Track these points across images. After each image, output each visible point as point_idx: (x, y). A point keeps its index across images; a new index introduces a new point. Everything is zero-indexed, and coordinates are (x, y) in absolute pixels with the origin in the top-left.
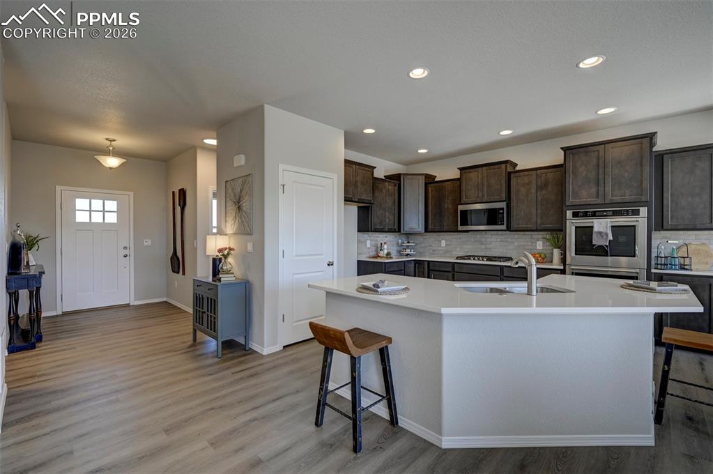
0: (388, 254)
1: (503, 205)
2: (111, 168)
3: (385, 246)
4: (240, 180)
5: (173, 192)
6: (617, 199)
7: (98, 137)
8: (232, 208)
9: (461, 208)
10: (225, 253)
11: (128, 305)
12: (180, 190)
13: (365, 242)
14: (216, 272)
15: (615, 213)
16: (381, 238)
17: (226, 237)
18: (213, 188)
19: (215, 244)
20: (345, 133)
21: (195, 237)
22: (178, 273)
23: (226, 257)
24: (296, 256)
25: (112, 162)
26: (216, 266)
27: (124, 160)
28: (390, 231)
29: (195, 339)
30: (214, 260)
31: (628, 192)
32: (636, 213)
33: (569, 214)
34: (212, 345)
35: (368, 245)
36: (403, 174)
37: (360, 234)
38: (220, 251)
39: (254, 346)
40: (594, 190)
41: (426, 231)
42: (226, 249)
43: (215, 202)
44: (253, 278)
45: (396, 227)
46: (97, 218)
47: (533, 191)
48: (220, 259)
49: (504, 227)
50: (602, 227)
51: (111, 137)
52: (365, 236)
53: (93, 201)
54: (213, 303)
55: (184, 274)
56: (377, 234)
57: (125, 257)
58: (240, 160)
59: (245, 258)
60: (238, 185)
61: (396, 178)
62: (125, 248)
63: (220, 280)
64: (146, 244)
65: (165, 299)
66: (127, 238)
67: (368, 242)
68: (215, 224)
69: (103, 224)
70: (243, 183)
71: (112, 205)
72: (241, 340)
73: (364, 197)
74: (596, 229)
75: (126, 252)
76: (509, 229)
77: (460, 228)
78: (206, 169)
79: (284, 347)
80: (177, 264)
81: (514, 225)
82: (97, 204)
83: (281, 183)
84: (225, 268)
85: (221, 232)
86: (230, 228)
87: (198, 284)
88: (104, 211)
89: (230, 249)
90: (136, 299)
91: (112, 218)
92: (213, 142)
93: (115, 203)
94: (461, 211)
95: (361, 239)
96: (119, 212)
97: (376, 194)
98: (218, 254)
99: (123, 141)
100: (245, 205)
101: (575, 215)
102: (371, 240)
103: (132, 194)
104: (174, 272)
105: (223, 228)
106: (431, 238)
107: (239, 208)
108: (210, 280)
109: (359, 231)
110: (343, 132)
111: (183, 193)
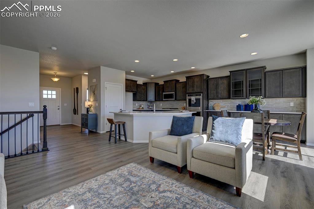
0: (143, 108)
1: (174, 93)
2: (55, 81)
3: (142, 106)
4: (94, 86)
5: (74, 88)
6: (197, 91)
7: (52, 72)
8: (92, 94)
9: (164, 93)
10: (90, 106)
11: (59, 125)
12: (76, 88)
13: (136, 104)
14: (88, 111)
15: (197, 95)
16: (141, 103)
17: (91, 102)
18: (87, 87)
19: (87, 104)
20: (126, 72)
21: (81, 103)
22: (76, 114)
23: (90, 107)
24: (110, 107)
25: (56, 80)
26: (88, 110)
27: (59, 79)
28: (143, 101)
29: (82, 131)
30: (87, 108)
31: (199, 90)
32: (200, 95)
33: (187, 95)
34: (87, 131)
35: (137, 105)
36: (148, 83)
37: (134, 101)
38: (89, 105)
39: (98, 131)
40: (192, 89)
41: (156, 100)
42: (90, 105)
43: (87, 91)
44: (98, 113)
45: (145, 99)
46: (50, 97)
47: (182, 88)
48: (89, 108)
49: (174, 99)
50: (193, 98)
51: (56, 72)
52: (136, 102)
53: (48, 91)
54: (87, 119)
55: (78, 114)
56: (140, 102)
57: (58, 109)
58: (94, 80)
59: (96, 108)
60: (94, 87)
61: (145, 84)
62: (58, 106)
63: (89, 113)
64: (65, 105)
65: (71, 124)
66: (59, 103)
67: (137, 104)
68: (87, 99)
69: (52, 99)
70: (95, 87)
71: (54, 92)
72: (95, 131)
73: (133, 90)
74: (192, 100)
75: (59, 108)
76: (176, 100)
77: (164, 100)
78: (85, 81)
79: (107, 132)
80: (75, 111)
81: (177, 99)
82: (50, 92)
83: (105, 87)
84: (90, 110)
85: (89, 101)
86: (92, 100)
87: (82, 115)
88: (52, 94)
89: (92, 105)
90: (62, 123)
91: (54, 97)
92: (87, 74)
93: (55, 92)
94: (164, 94)
95: (134, 103)
96: (56, 95)
97: (138, 89)
98: (88, 106)
99: (59, 73)
100: (96, 92)
101: (188, 96)
102: (138, 104)
103: (60, 89)
104: (74, 114)
105: (90, 99)
106: (158, 103)
107: (94, 94)
108: (86, 113)
109: (133, 100)
110: (125, 72)
111: (77, 89)
